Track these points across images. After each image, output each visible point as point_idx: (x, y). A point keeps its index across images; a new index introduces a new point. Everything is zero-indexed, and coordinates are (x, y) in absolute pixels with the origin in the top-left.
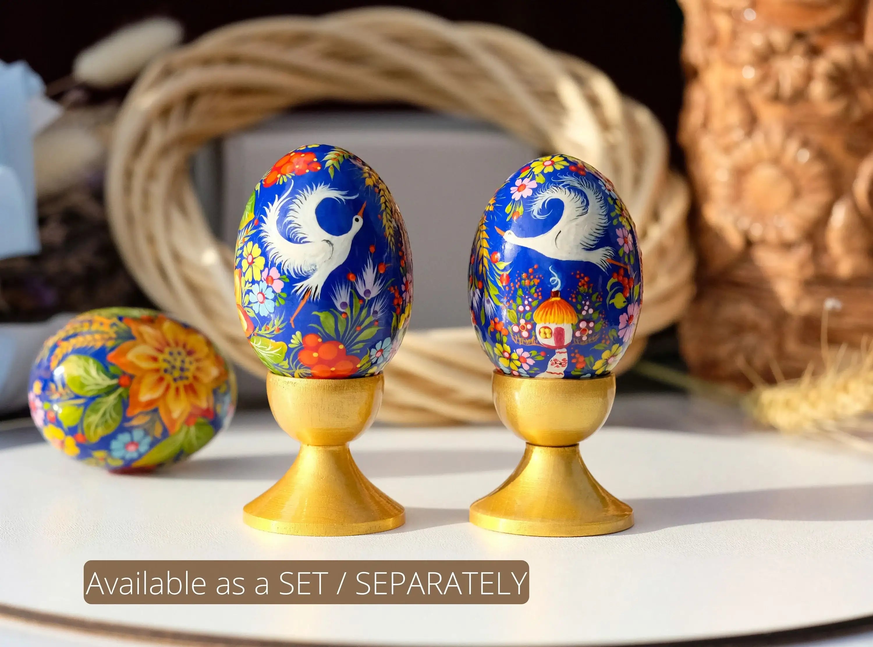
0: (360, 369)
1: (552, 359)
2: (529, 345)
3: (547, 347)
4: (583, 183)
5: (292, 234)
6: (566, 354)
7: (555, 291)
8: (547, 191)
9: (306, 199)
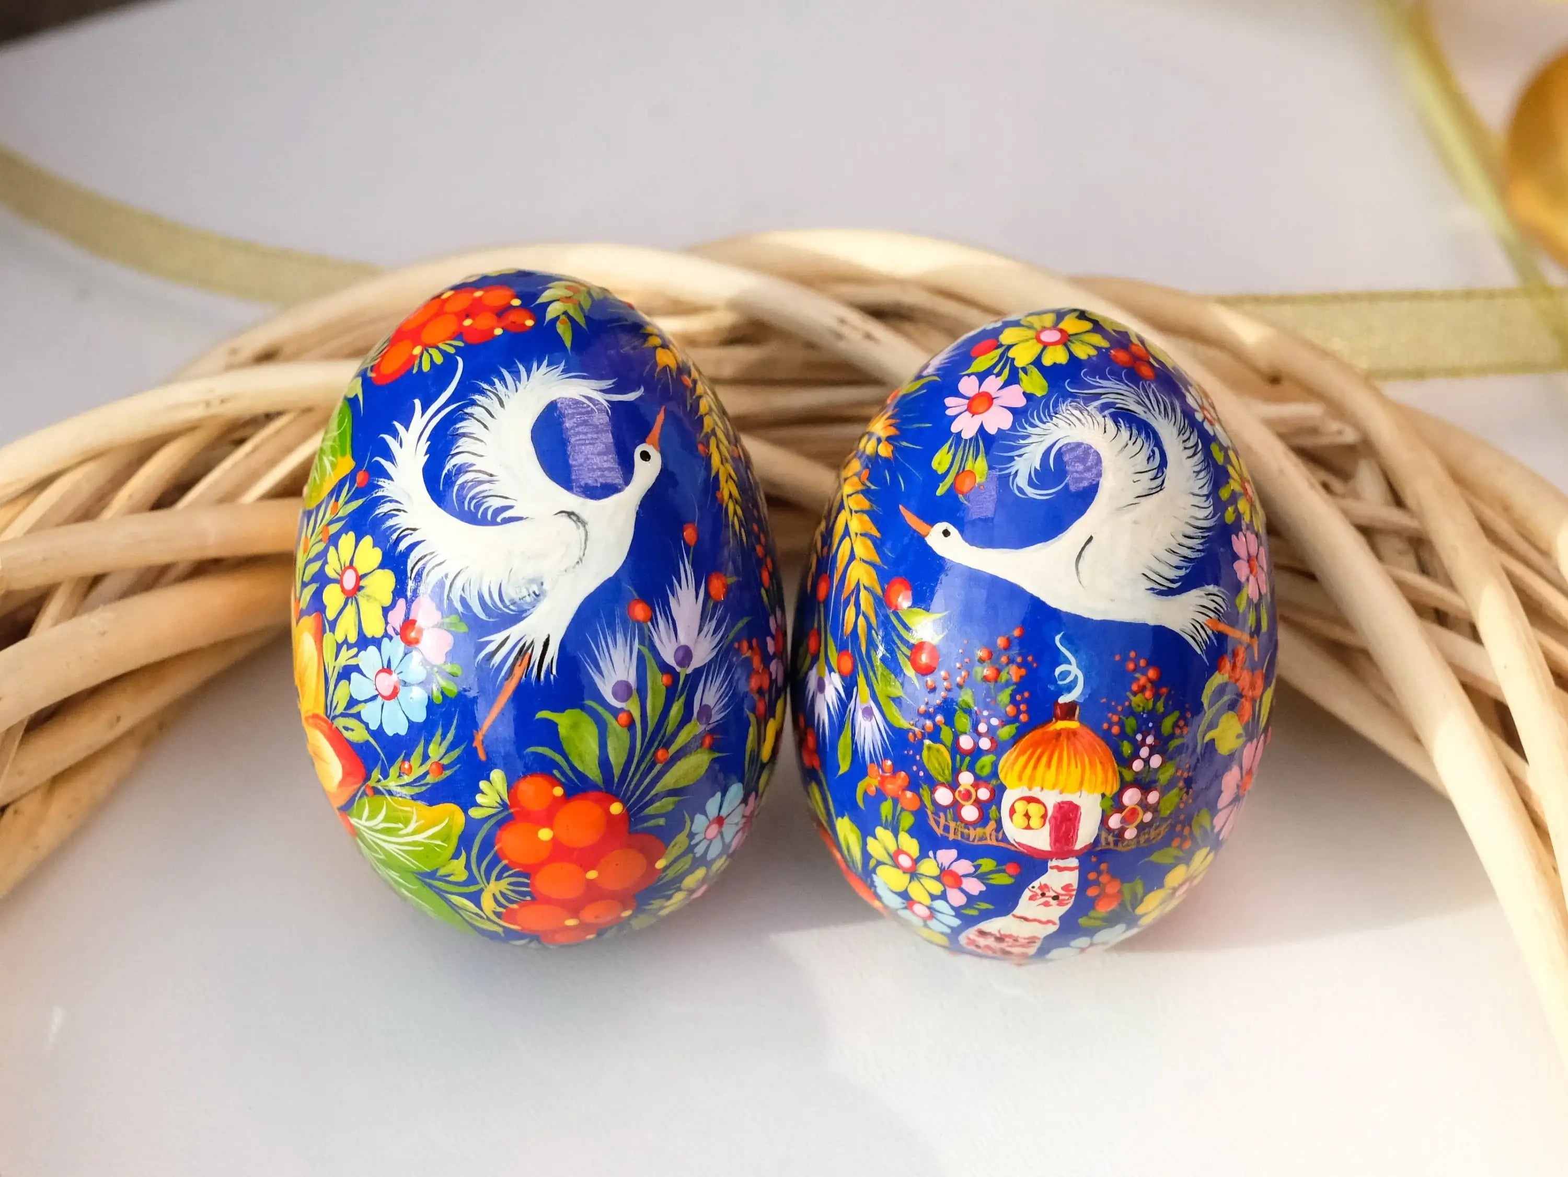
0: (664, 874)
1: (1036, 884)
2: (976, 843)
3: (1026, 851)
4: (1150, 400)
5: (469, 503)
6: (1076, 873)
7: (1065, 704)
8: (1054, 418)
9: (502, 404)
